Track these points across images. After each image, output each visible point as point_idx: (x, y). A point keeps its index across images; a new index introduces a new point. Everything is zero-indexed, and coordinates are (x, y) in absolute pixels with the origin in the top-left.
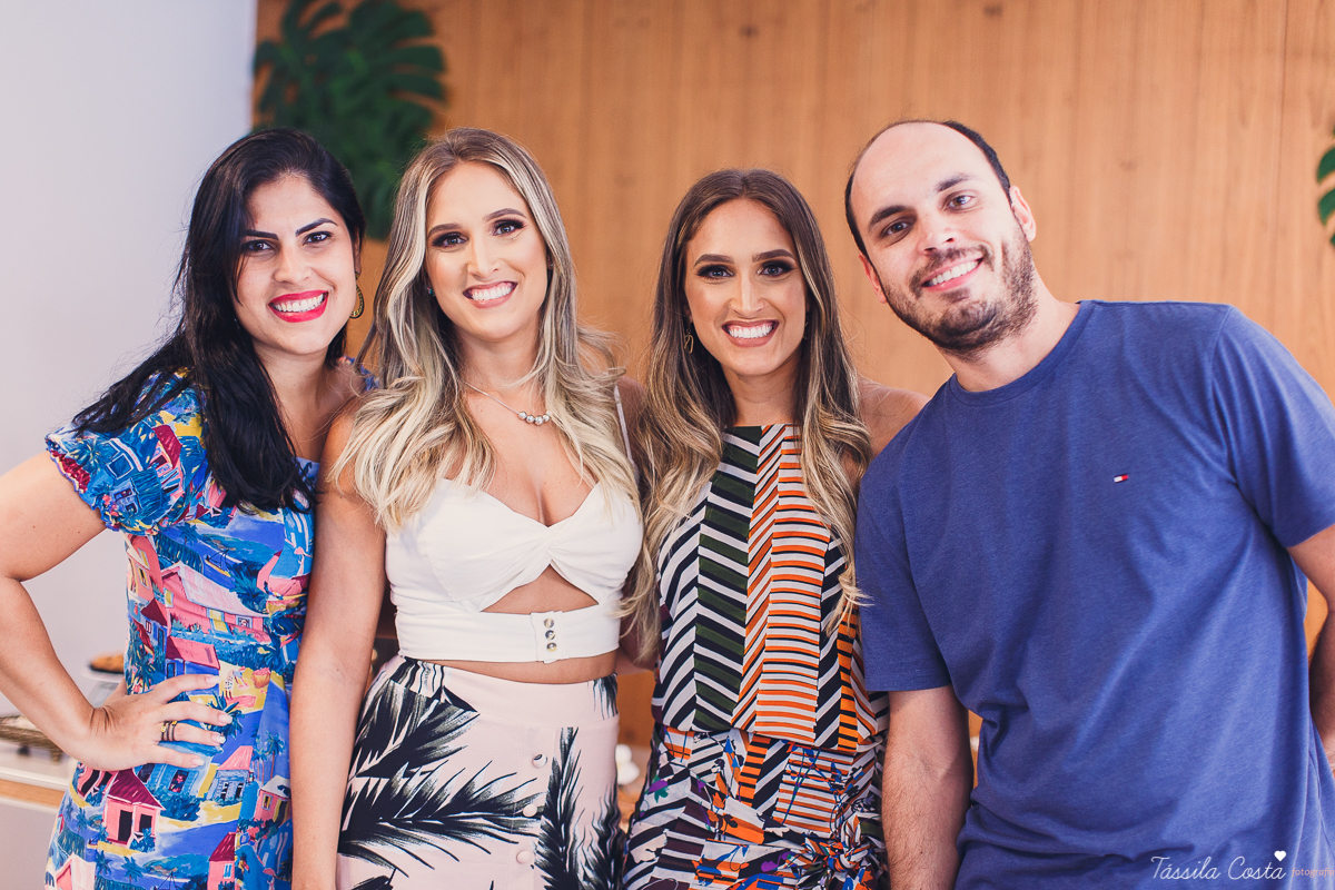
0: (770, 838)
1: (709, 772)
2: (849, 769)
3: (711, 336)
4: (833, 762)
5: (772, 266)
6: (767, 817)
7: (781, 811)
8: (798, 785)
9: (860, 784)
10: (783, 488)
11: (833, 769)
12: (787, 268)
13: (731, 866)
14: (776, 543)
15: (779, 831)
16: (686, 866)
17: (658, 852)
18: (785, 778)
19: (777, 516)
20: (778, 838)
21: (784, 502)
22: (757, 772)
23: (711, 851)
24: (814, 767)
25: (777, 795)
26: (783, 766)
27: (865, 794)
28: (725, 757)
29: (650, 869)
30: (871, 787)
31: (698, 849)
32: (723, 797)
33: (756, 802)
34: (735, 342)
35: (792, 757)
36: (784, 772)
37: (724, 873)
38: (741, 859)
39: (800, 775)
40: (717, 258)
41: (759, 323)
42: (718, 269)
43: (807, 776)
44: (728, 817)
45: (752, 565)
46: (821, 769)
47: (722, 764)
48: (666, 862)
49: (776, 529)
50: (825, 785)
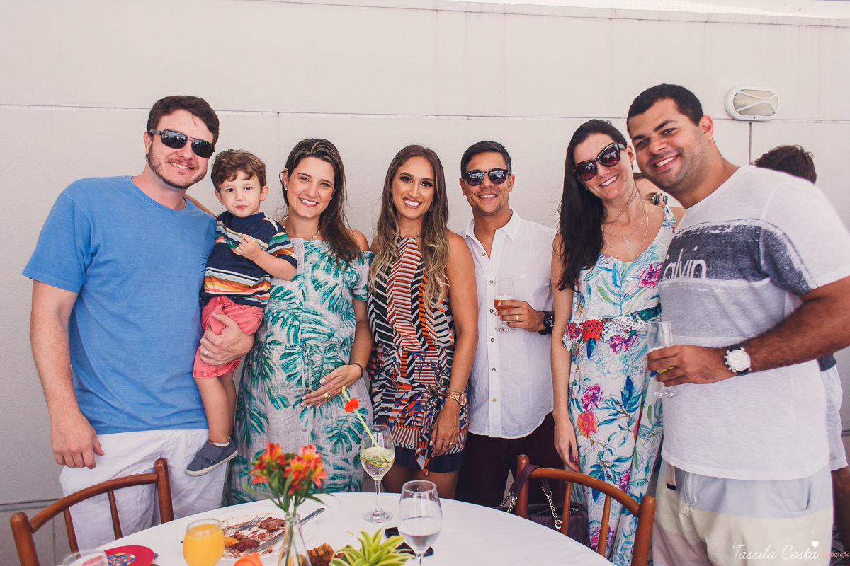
0: (414, 387)
1: (390, 369)
2: (437, 361)
3: (398, 201)
4: (431, 359)
5: (426, 183)
6: (412, 382)
7: (417, 379)
8: (420, 370)
9: (442, 365)
10: (404, 259)
11: (431, 362)
12: (430, 185)
13: (405, 400)
14: (397, 278)
15: (416, 385)
16: (391, 402)
17: (381, 398)
18: (416, 368)
19: (400, 269)
20: (416, 387)
21: (403, 264)
22: (406, 367)
23: (398, 396)
24: (425, 363)
25: (414, 374)
26: (414, 364)
27: (445, 369)
28: (394, 363)
29: (380, 404)
30: (446, 365)
31: (393, 396)
32: (396, 376)
33: (408, 377)
34: (407, 205)
35: (416, 361)
36: (415, 366)
37: (403, 402)
38: (407, 397)
39: (420, 366)
40: (409, 175)
41: (416, 202)
42: (407, 178)
43: (423, 366)
44: (399, 382)
45: (388, 284)
46: (427, 363)
47: (394, 366)
48: (385, 402)
49: (398, 273)
50: (430, 368)
